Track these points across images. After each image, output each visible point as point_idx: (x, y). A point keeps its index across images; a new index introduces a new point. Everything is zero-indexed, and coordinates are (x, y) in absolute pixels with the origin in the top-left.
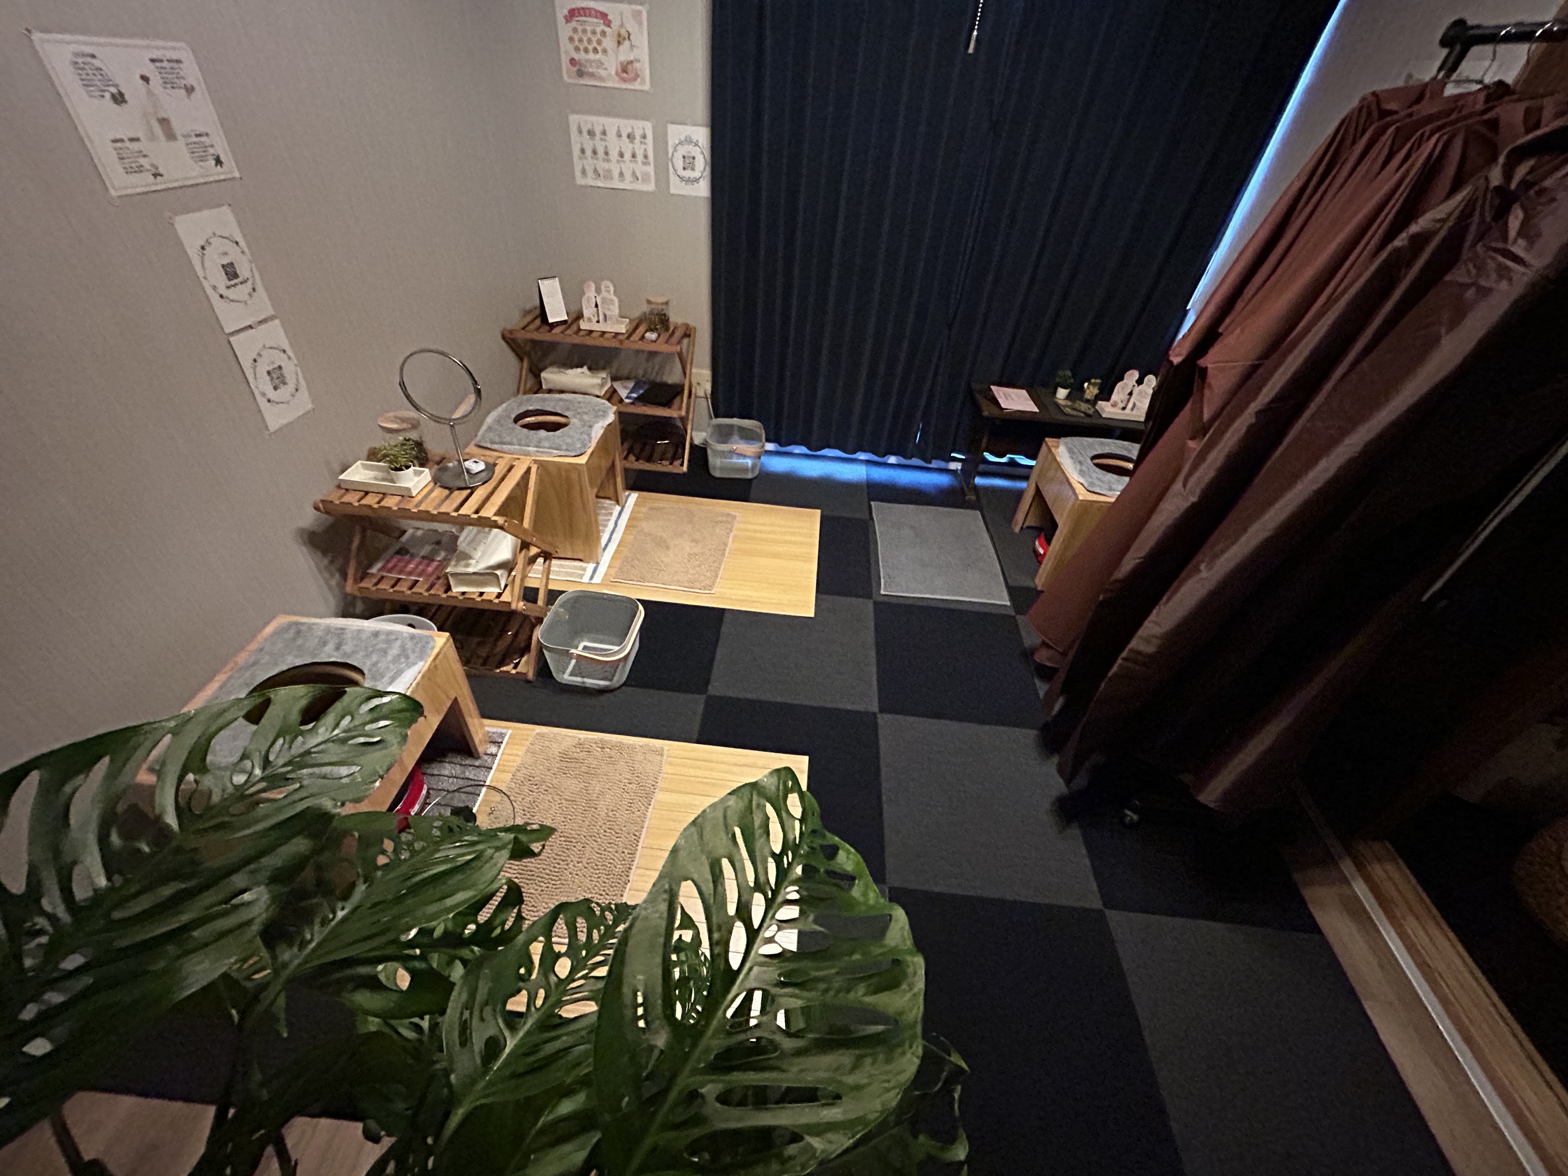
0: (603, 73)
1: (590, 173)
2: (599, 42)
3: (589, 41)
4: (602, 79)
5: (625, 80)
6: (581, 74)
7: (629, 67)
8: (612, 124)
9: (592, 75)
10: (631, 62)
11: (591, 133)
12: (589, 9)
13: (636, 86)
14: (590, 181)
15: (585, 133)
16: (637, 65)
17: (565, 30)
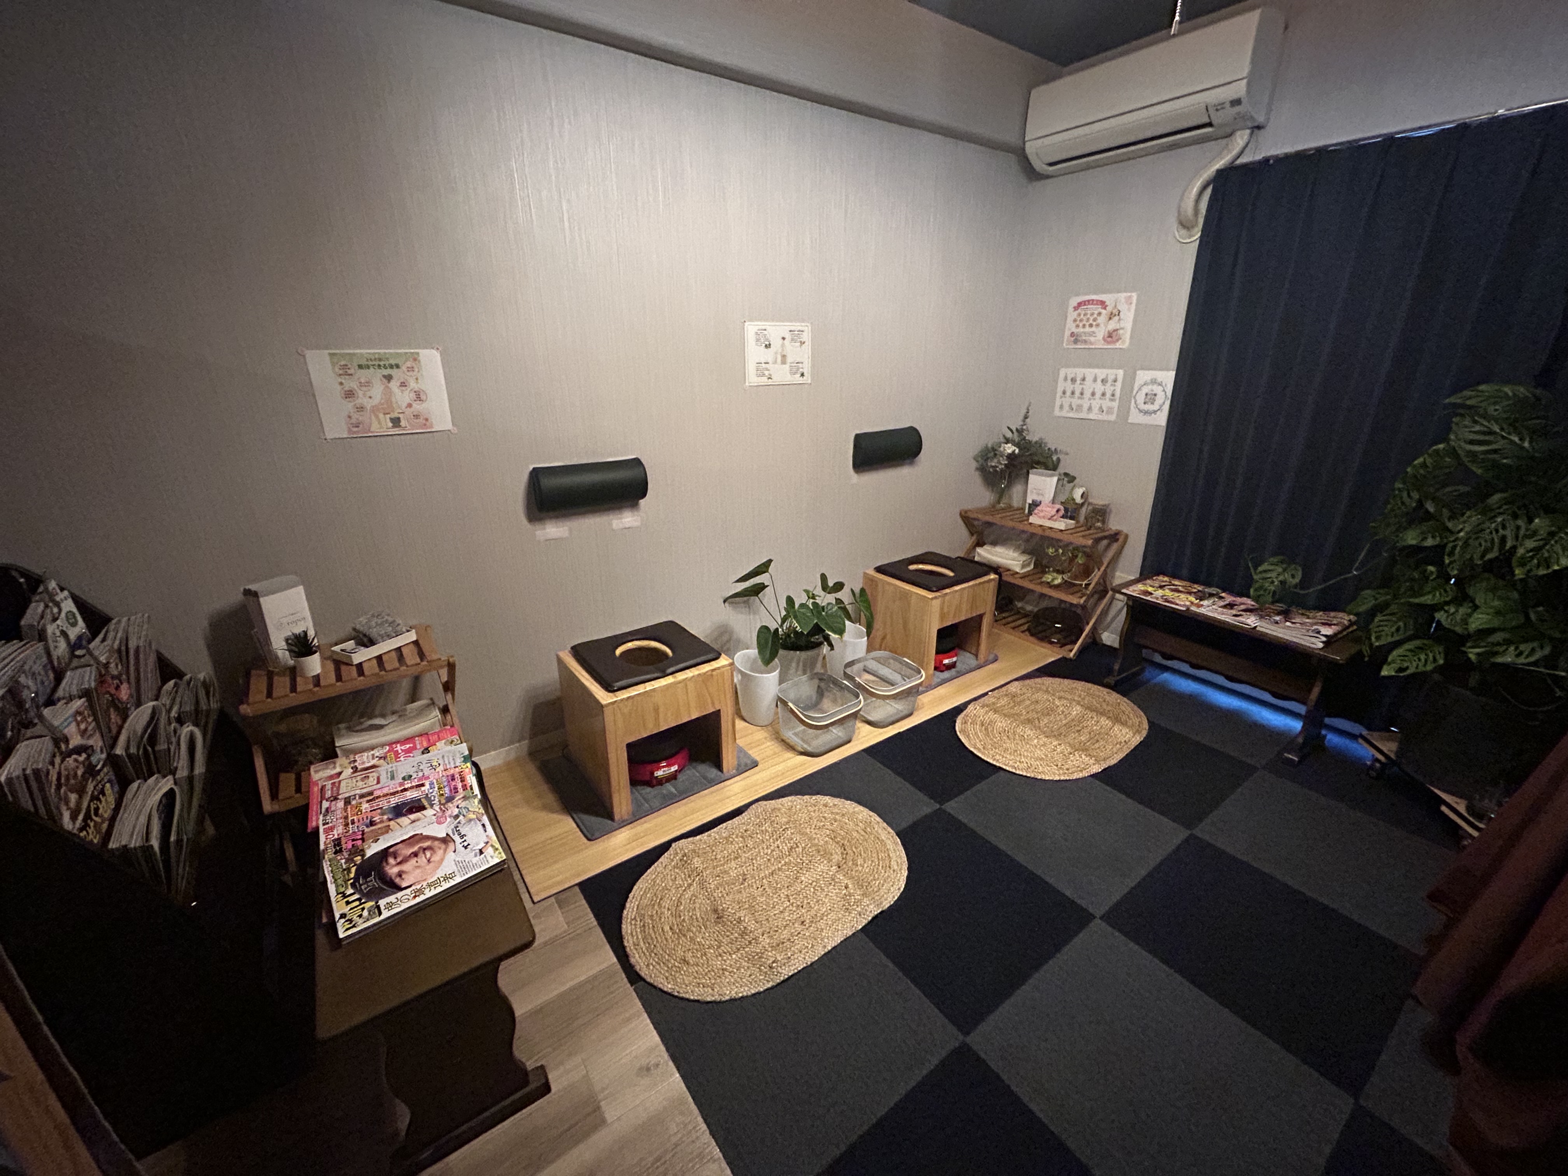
0: (1092, 339)
1: (1066, 407)
2: (1095, 320)
3: (1088, 320)
4: (1091, 343)
5: (1109, 343)
6: (1076, 342)
7: (1114, 334)
8: (1090, 373)
9: (1085, 342)
10: (1117, 330)
11: (1073, 380)
12: (1093, 300)
13: (1118, 345)
14: (1064, 413)
15: (1069, 381)
16: (1121, 332)
17: (1072, 315)
